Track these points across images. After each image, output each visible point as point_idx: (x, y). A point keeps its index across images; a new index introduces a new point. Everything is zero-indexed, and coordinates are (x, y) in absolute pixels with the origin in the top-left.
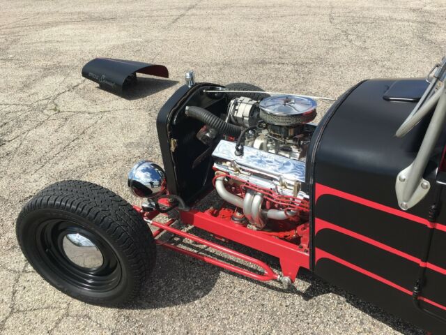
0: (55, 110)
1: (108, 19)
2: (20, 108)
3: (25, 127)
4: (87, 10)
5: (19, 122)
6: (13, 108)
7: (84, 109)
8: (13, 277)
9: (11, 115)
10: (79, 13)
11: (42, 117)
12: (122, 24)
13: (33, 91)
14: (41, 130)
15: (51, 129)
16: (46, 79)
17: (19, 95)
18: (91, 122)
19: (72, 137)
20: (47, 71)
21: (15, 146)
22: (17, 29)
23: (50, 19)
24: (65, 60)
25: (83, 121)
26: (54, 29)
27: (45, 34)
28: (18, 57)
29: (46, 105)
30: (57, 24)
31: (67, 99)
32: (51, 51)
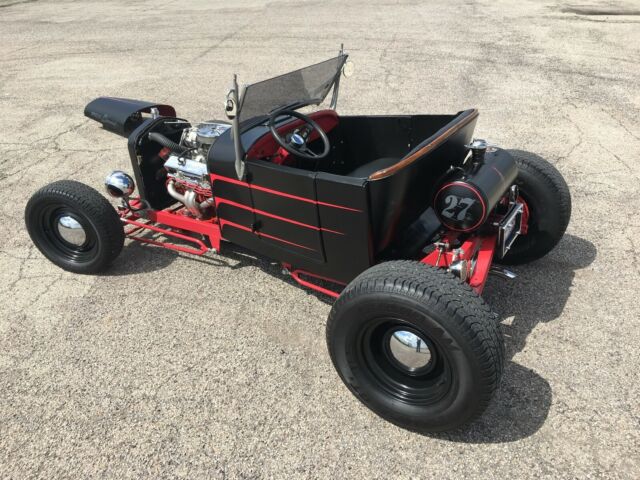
0: (56, 148)
1: (124, 51)
2: (20, 147)
3: (26, 164)
4: (98, 37)
5: (19, 160)
6: (12, 147)
7: (84, 148)
8: (19, 262)
9: (11, 153)
10: (89, 42)
11: (42, 155)
12: (140, 58)
13: (34, 130)
14: (42, 166)
15: (51, 165)
16: (46, 119)
17: (19, 135)
18: (91, 159)
19: (72, 171)
20: (48, 110)
21: (17, 178)
22: (13, 62)
23: (53, 49)
24: (68, 99)
25: (83, 158)
26: (57, 62)
27: (46, 68)
28: (15, 95)
29: (46, 145)
30: (61, 56)
31: (68, 138)
32: (53, 89)
